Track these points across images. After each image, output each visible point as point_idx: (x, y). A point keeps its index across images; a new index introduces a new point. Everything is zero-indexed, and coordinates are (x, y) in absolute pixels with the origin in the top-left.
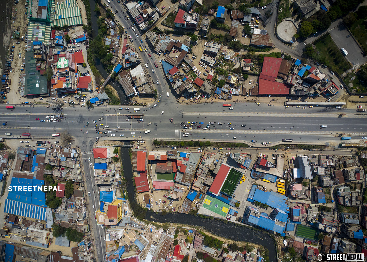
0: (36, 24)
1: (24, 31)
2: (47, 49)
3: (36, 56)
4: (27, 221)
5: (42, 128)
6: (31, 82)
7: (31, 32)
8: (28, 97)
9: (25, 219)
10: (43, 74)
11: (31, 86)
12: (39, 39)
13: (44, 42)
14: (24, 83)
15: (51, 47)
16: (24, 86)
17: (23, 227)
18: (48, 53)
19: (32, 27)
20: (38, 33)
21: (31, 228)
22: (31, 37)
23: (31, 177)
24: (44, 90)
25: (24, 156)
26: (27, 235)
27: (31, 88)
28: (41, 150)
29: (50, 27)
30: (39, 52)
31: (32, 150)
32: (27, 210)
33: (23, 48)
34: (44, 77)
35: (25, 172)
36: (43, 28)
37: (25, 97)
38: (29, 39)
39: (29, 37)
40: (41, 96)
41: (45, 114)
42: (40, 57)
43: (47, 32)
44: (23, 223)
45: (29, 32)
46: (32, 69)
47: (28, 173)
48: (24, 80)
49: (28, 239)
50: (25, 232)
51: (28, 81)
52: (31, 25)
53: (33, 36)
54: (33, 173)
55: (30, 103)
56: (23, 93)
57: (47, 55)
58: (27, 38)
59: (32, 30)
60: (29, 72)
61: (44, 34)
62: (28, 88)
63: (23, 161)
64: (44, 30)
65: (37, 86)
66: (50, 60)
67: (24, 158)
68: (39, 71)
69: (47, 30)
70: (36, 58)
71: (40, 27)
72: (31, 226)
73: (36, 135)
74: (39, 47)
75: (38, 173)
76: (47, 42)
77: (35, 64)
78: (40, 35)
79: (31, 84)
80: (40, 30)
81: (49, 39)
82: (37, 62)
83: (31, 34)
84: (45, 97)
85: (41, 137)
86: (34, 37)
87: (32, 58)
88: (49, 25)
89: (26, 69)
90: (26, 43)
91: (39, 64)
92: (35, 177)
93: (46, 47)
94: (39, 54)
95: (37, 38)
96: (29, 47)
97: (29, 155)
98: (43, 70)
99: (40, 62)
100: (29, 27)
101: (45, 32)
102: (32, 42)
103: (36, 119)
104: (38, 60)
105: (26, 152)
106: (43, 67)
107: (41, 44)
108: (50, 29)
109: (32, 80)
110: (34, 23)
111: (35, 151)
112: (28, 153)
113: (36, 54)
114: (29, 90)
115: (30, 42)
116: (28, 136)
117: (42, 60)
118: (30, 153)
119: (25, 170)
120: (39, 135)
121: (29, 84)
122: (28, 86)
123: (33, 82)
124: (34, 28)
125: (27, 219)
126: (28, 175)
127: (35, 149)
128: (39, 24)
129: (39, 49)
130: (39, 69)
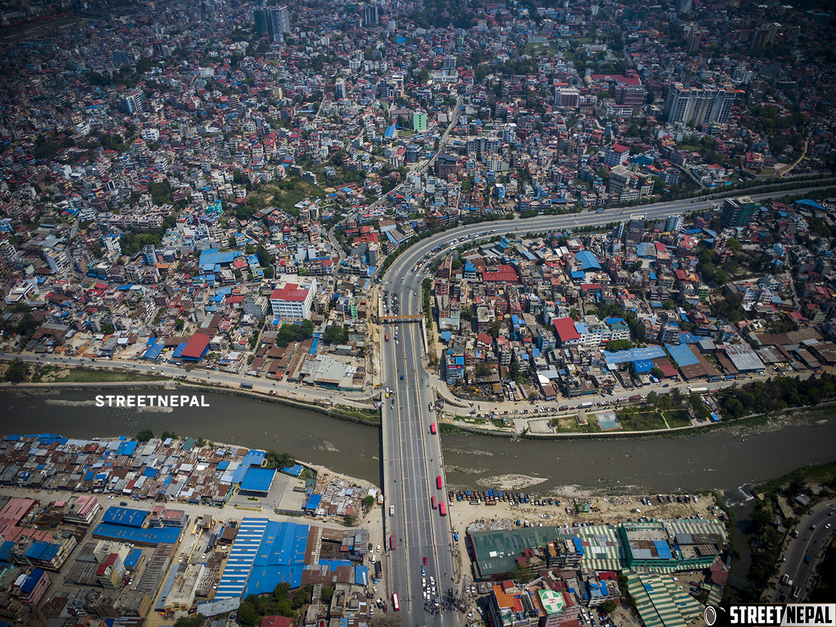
0: (615, 540)
1: (595, 519)
2: (573, 567)
3: (552, 545)
4: (219, 562)
5: (409, 571)
6: (498, 540)
7: (597, 533)
8: (468, 538)
9: (225, 558)
10: (519, 562)
11: (491, 541)
12: (587, 548)
13: (585, 560)
14: (493, 528)
15: (579, 574)
16: (489, 529)
17: (210, 554)
18: (565, 569)
19: (607, 533)
20: (598, 545)
21: (203, 571)
22: (588, 533)
23: (308, 559)
24: (486, 567)
25: (350, 543)
26: (190, 566)
27: (485, 542)
28: (364, 573)
29: (620, 568)
30: (563, 550)
31: (362, 556)
32: (241, 561)
33: (561, 521)
34: (513, 565)
35: (319, 547)
36: (613, 553)
37: (467, 533)
38: (581, 530)
39: (586, 530)
40: (475, 563)
41: (438, 574)
42: (553, 553)
43: (606, 562)
44: (218, 554)
45: (595, 529)
46: (524, 540)
47: (316, 553)
48: (499, 529)
49: (183, 567)
50: (198, 561)
51: (499, 535)
52: (611, 530)
53: (591, 536)
54: (316, 562)
55: (455, 543)
56: (472, 528)
57: (560, 566)
58: (582, 525)
59: (602, 533)
60: (518, 536)
61: (601, 556)
62: (485, 537)
63: (340, 543)
64: (610, 557)
65: (493, 554)
66: (550, 573)
67: (347, 542)
68: (524, 554)
69: (611, 562)
70: (547, 546)
71: (613, 548)
72: (209, 569)
73: (393, 562)
74: (572, 549)
75: (316, 573)
76: (586, 564)
77: (537, 545)
78: (596, 550)
79: (494, 541)
80: (607, 548)
81: (595, 568)
82: (540, 550)
83: (592, 533)
84: (473, 572)
85: (391, 572)
86: (589, 539)
87: (545, 539)
88: (622, 566)
89: (522, 530)
90: (573, 526)
91: (537, 552)
92: (308, 567)
93: (576, 565)
94: (558, 551)
95: (588, 544)
96: (565, 531)
97: (352, 552)
98: (528, 562)
99: (542, 554)
100: (605, 527)
101: (606, 559)
102: (578, 535)
103: (425, 559)
104: (546, 550)
105: (359, 546)
106: (534, 560)
107: (579, 553)
108: (615, 569)
109: (502, 542)
110: (616, 537)
111: (361, 562)
112: (356, 549)
113: (556, 545)
114: (482, 539)
115: (577, 532)
116: (390, 545)
117: (547, 558)
118: (356, 554)
119: (323, 548)
120: (394, 566)
121: (495, 539)
122: (489, 536)
123: (499, 545)
124: (607, 537)
125: (224, 562)
126: (313, 553)
127: (366, 561)
128: (617, 545)
129: (567, 549)
130: (528, 555)
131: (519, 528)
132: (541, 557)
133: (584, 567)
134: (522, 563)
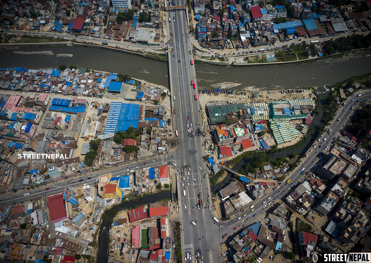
0: (268, 108)
1: (260, 100)
2: (249, 119)
3: (241, 111)
4: (104, 119)
5: (182, 122)
6: (219, 109)
7: (261, 106)
8: (207, 109)
9: (106, 118)
10: (227, 118)
11: (216, 110)
12: (256, 111)
13: (255, 116)
14: (217, 104)
15: (251, 122)
16: (215, 105)
17: (99, 117)
18: (246, 120)
19: (265, 105)
20: (260, 110)
21: (98, 123)
22: (257, 106)
23: (140, 118)
24: (214, 120)
25: (157, 111)
26: (92, 121)
27: (214, 110)
28: (163, 123)
29: (269, 119)
30: (246, 113)
31: (162, 116)
32: (113, 119)
33: (246, 101)
34: (225, 119)
35: (144, 113)
36: (266, 113)
37: (206, 106)
38: (254, 104)
39: (256, 104)
40: (209, 118)
41: (194, 123)
42: (241, 114)
43: (263, 117)
44: (103, 116)
45: (260, 104)
46: (230, 109)
47: (143, 116)
48: (220, 105)
49: (89, 122)
50: (95, 119)
51: (219, 107)
52: (266, 104)
53: (258, 107)
54: (144, 119)
55: (201, 111)
56: (208, 105)
57: (244, 119)
58: (255, 103)
59: (263, 105)
60: (227, 108)
61: (261, 115)
62: (213, 108)
63: (153, 111)
64: (265, 115)
65: (217, 115)
66: (240, 122)
67: (156, 111)
68: (229, 115)
69: (265, 117)
70: (239, 111)
71: (266, 111)
72: (100, 122)
73: (175, 118)
74: (249, 112)
75: (144, 123)
76: (255, 118)
77: (235, 111)
78: (259, 112)
79: (217, 110)
80: (264, 111)
81: (258, 119)
82: (236, 113)
83: (259, 106)
84: (208, 122)
85: (174, 122)
86: (257, 108)
87: (239, 109)
88: (269, 118)
89: (229, 105)
90: (251, 103)
91: (235, 114)
92: (140, 121)
93: (251, 118)
94: (244, 113)
95: (256, 110)
96: (247, 105)
97: (158, 115)
98: (231, 117)
99: (237, 114)
100: (264, 103)
101: (263, 116)
102: (253, 107)
103: (188, 117)
104: (239, 113)
105: (161, 113)
106: (233, 117)
107: (252, 114)
108: (266, 119)
109: (221, 110)
110: (268, 107)
111: (162, 119)
112: (160, 114)
113: (243, 111)
114: (212, 109)
115: (252, 105)
116: (174, 112)
117: (239, 116)
118: (160, 115)
119: (146, 113)
120: (176, 120)
121: (217, 109)
122: (215, 108)
123: (219, 111)
124: (264, 107)
125: (106, 119)
126: (142, 116)
127: (164, 118)
128: (269, 110)
129: (247, 112)
130: (231, 115)
131: (228, 104)
132: (236, 116)
133: (254, 119)
134: (228, 118)
